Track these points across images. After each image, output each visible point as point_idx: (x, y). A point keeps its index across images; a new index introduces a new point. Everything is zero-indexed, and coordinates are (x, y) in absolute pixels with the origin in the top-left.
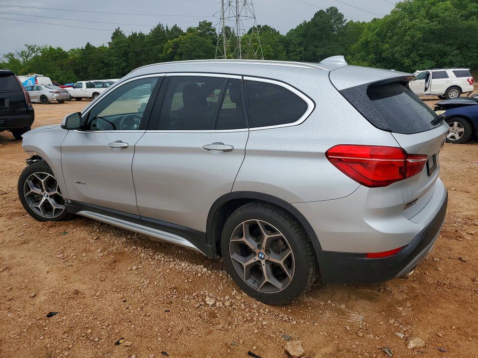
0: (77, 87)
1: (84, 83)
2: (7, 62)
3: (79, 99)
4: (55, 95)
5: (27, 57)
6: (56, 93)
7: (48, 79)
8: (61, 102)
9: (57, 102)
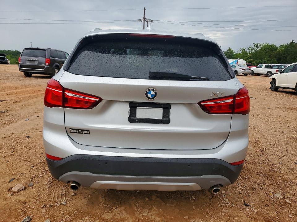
0: (259, 67)
1: (264, 65)
2: (241, 53)
3: (259, 75)
4: (242, 70)
5: (252, 50)
6: (243, 69)
7: (245, 62)
8: (246, 75)
9: (243, 75)
